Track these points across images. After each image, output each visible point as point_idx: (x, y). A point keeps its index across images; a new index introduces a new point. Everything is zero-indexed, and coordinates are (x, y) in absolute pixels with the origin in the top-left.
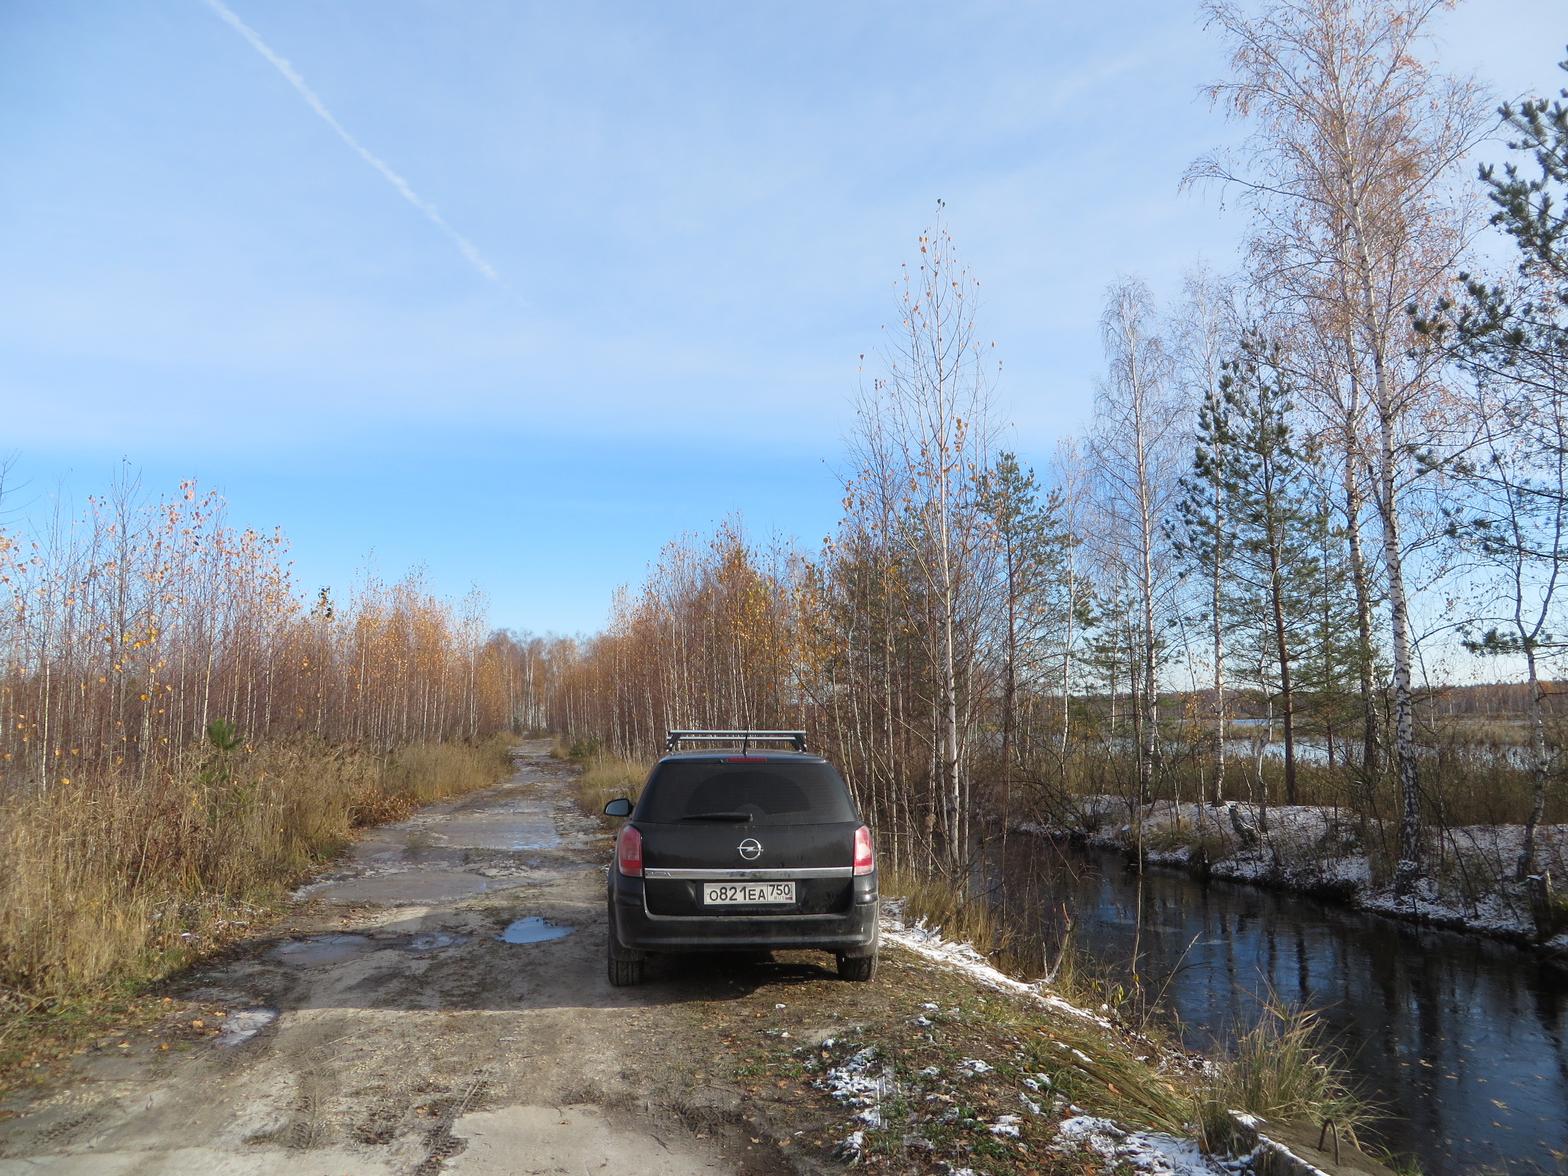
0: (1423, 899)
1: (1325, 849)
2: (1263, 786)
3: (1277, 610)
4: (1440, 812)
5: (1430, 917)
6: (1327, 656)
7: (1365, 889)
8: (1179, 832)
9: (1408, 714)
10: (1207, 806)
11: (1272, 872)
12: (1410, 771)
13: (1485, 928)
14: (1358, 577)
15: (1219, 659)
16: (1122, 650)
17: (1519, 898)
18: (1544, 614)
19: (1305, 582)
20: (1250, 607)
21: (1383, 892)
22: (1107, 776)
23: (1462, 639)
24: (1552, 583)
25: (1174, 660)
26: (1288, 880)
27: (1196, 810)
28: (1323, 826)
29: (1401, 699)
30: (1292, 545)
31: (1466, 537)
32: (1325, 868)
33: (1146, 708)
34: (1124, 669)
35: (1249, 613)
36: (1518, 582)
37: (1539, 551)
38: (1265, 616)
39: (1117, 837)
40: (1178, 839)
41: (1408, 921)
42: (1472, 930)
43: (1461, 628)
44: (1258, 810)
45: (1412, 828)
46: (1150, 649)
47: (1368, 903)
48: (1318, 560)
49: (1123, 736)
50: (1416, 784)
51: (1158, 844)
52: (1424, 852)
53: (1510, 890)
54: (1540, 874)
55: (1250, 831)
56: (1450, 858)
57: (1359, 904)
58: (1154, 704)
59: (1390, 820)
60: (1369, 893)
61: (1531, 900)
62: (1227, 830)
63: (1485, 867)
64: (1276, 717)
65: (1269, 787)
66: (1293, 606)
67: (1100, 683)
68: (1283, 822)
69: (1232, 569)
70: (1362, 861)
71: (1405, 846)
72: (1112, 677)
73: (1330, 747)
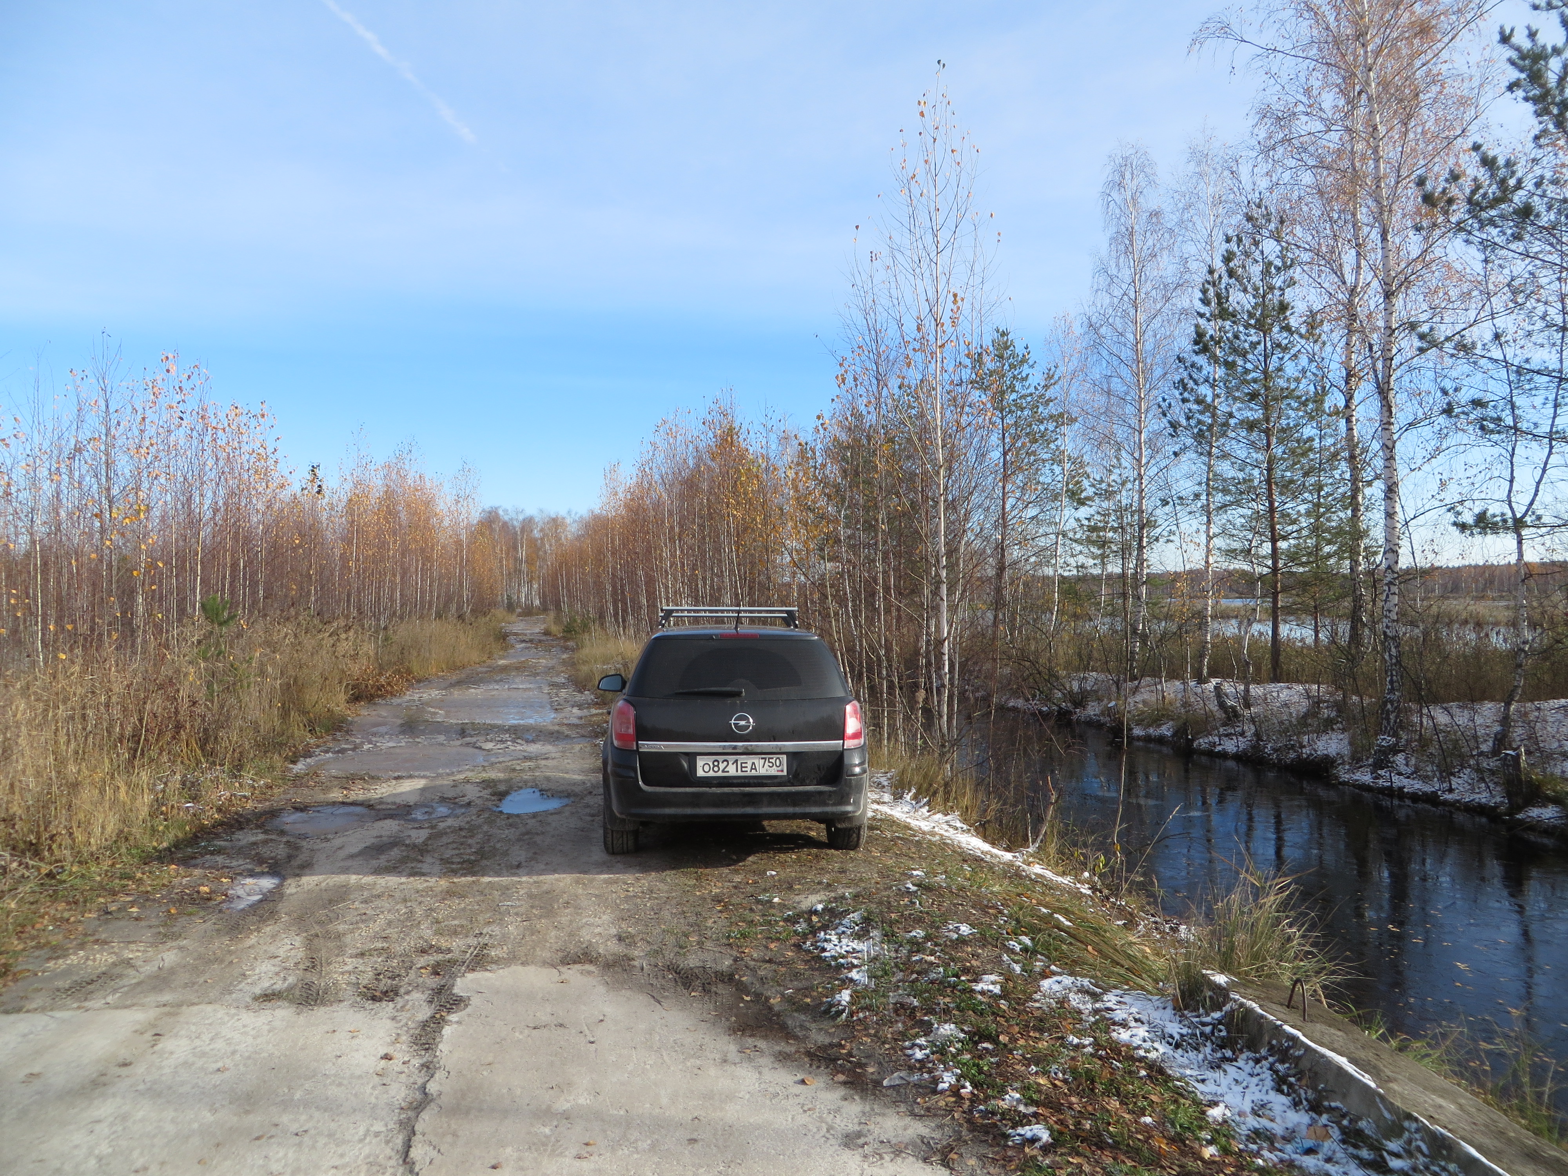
0: (1400, 774)
1: (1306, 725)
2: (1248, 664)
3: (1270, 490)
4: (1421, 689)
5: (1406, 790)
6: (1318, 536)
7: (1343, 763)
8: (1164, 709)
9: (1394, 594)
10: (1192, 683)
11: (1253, 747)
12: (1393, 650)
13: (1458, 801)
14: (1352, 457)
15: (1210, 538)
16: (1114, 530)
17: (1492, 772)
18: (1536, 494)
19: (1299, 462)
20: (1242, 487)
21: (1361, 767)
22: (1095, 654)
23: (1453, 519)
24: (1546, 463)
25: (1165, 539)
26: (1269, 755)
27: (1182, 687)
28: (1305, 703)
29: (1388, 579)
30: (1288, 424)
31: (1462, 416)
32: (1305, 743)
33: (1136, 587)
34: (1115, 548)
35: (1242, 493)
36: (1512, 463)
37: (1534, 431)
38: (1257, 496)
39: (1103, 714)
40: (1163, 715)
41: (1383, 794)
42: (1445, 803)
43: (1453, 508)
44: (1242, 687)
45: (1392, 705)
46: (1141, 528)
47: (1345, 777)
48: (1313, 440)
49: (1112, 615)
50: (1399, 663)
51: (1143, 720)
52: (1402, 728)
53: (1485, 765)
54: (1514, 750)
55: (1233, 708)
56: (1428, 734)
57: (1337, 778)
58: (1144, 583)
59: (1371, 697)
60: (1347, 767)
61: (1505, 774)
62: (1211, 706)
63: (1462, 743)
64: (1264, 596)
65: (1254, 665)
66: (1285, 486)
67: (1091, 562)
68: (1266, 699)
69: (1227, 449)
70: (1342, 736)
71: (1385, 722)
72: (1103, 557)
73: (1316, 626)
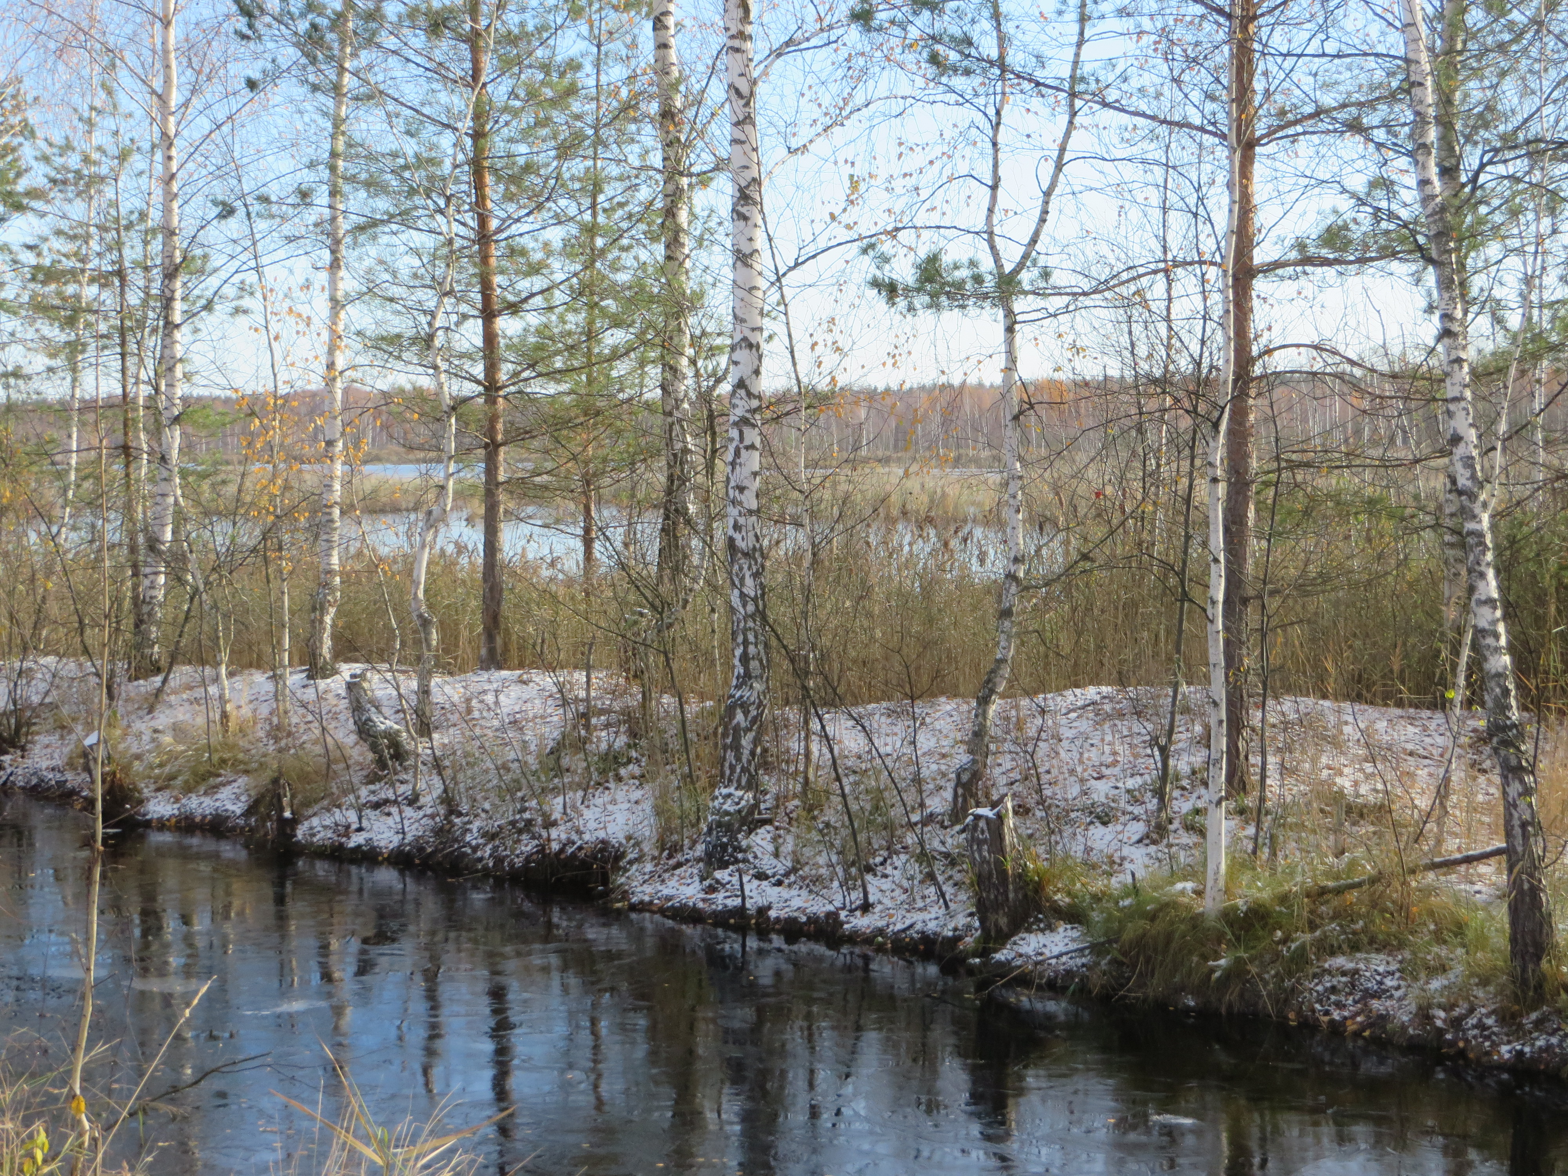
0: (761, 876)
1: (559, 771)
2: (426, 623)
3: (479, 186)
4: (807, 673)
5: (773, 914)
6: (592, 306)
7: (639, 860)
8: (226, 746)
9: (752, 447)
10: (294, 678)
11: (439, 832)
12: (749, 582)
13: (881, 931)
14: (667, 115)
15: (336, 305)
16: (101, 279)
17: (952, 860)
18: (1043, 221)
19: (548, 119)
20: (418, 177)
21: (679, 865)
22: (53, 609)
23: (874, 271)
24: (1062, 150)
25: (229, 306)
26: (475, 849)
27: (270, 687)
28: (556, 716)
29: (739, 412)
30: (522, 25)
31: (895, 30)
32: (556, 815)
33: (156, 432)
34: (103, 328)
35: (412, 192)
36: (995, 144)
37: (1039, 74)
38: (448, 199)
39: (71, 764)
40: (223, 761)
41: (727, 927)
42: (853, 938)
43: (872, 246)
44: (414, 684)
45: (746, 713)
46: (170, 274)
47: (643, 892)
48: (578, 67)
49: (94, 504)
50: (761, 614)
51: (172, 777)
52: (766, 766)
53: (936, 844)
54: (994, 805)
55: (393, 738)
56: (821, 778)
57: (625, 895)
58: (177, 420)
59: (702, 697)
60: (649, 867)
61: (973, 862)
62: (340, 735)
63: (891, 796)
64: (463, 454)
65: (442, 626)
66: (515, 179)
67: (40, 362)
68: (469, 711)
69: (377, 77)
70: (637, 794)
71: (730, 756)
72: (74, 348)
73: (587, 530)
